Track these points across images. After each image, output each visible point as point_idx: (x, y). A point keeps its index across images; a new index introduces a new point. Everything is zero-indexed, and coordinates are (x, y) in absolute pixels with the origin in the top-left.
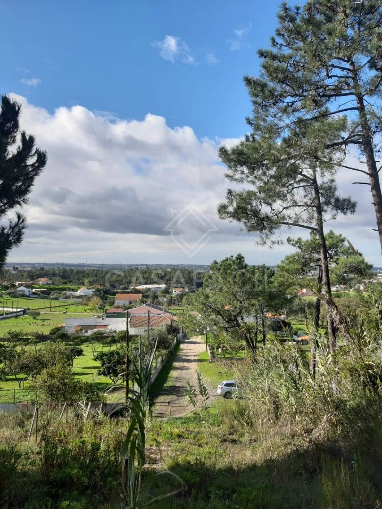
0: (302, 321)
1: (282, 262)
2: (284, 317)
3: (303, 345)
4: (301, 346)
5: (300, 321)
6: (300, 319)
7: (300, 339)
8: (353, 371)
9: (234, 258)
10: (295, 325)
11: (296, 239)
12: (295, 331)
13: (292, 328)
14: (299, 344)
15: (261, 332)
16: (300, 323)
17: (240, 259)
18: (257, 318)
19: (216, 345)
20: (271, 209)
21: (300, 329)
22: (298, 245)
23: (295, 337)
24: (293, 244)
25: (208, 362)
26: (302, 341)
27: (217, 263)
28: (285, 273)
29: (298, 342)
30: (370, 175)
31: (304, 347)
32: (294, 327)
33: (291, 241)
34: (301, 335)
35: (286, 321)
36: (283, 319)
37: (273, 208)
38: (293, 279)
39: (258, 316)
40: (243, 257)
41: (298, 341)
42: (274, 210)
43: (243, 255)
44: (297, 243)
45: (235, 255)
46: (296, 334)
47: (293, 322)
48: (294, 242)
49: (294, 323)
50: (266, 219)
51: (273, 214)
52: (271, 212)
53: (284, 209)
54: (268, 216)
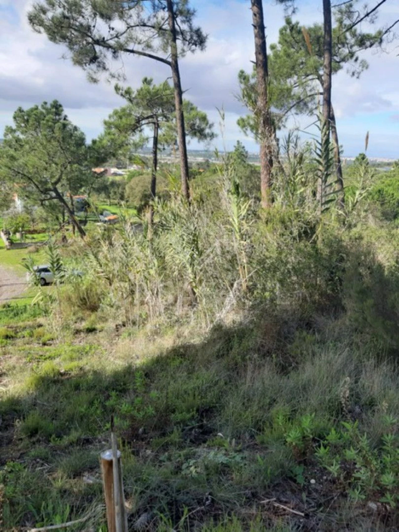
0: (105, 202)
1: (110, 117)
2: (87, 197)
3: (110, 224)
6: (102, 200)
9: (48, 106)
11: (125, 88)
12: (101, 211)
13: (97, 208)
14: (106, 223)
16: (103, 203)
17: (57, 108)
19: (13, 229)
20: (110, 28)
21: (105, 210)
22: (128, 96)
23: (102, 218)
24: (122, 95)
25: (6, 249)
26: (110, 220)
27: (23, 111)
33: (119, 89)
34: (107, 215)
36: (85, 198)
37: (112, 26)
38: (125, 137)
40: (60, 106)
41: (106, 221)
42: (113, 29)
43: (60, 102)
44: (126, 92)
45: (50, 102)
46: (102, 214)
47: (95, 203)
48: (124, 92)
50: (102, 42)
51: (112, 35)
52: (109, 31)
53: (128, 28)
54: (104, 38)
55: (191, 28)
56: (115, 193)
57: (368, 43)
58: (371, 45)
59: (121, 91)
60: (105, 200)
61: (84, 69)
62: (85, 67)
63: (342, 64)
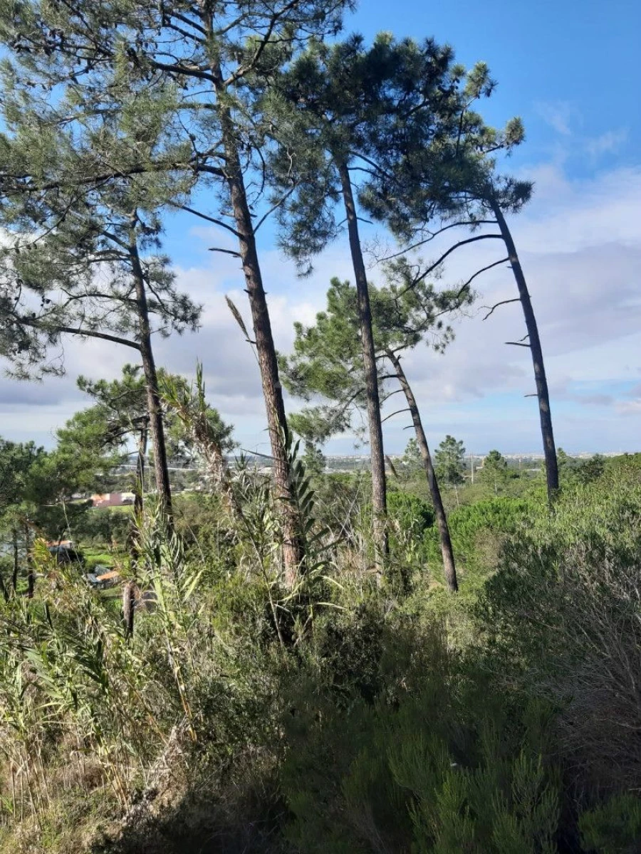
0: (103, 548)
1: (69, 424)
2: (71, 544)
3: (105, 588)
4: (102, 591)
5: (99, 548)
6: (99, 545)
7: (99, 579)
8: (238, 609)
10: (91, 556)
11: (96, 382)
12: (91, 566)
13: (85, 561)
14: (99, 587)
15: (24, 574)
16: (99, 551)
18: (16, 548)
20: (43, 301)
21: (100, 562)
22: (100, 392)
23: (91, 577)
24: (89, 391)
26: (105, 581)
28: (74, 445)
29: (96, 585)
30: (241, 237)
31: (108, 592)
32: (90, 559)
33: (85, 385)
34: (102, 571)
35: (75, 550)
36: (68, 546)
37: (46, 297)
38: (88, 456)
39: (19, 541)
41: (97, 583)
42: (48, 301)
44: (97, 387)
46: (92, 571)
47: (87, 551)
48: (93, 387)
49: (90, 552)
50: (31, 320)
51: (47, 310)
52: (42, 305)
53: (71, 299)
54: (34, 315)
55: (174, 296)
56: (119, 533)
57: (452, 303)
58: (457, 306)
59: (88, 386)
60: (105, 545)
61: (12, 359)
62: (13, 356)
63: (422, 333)
